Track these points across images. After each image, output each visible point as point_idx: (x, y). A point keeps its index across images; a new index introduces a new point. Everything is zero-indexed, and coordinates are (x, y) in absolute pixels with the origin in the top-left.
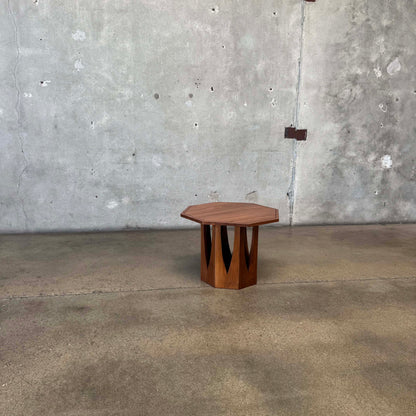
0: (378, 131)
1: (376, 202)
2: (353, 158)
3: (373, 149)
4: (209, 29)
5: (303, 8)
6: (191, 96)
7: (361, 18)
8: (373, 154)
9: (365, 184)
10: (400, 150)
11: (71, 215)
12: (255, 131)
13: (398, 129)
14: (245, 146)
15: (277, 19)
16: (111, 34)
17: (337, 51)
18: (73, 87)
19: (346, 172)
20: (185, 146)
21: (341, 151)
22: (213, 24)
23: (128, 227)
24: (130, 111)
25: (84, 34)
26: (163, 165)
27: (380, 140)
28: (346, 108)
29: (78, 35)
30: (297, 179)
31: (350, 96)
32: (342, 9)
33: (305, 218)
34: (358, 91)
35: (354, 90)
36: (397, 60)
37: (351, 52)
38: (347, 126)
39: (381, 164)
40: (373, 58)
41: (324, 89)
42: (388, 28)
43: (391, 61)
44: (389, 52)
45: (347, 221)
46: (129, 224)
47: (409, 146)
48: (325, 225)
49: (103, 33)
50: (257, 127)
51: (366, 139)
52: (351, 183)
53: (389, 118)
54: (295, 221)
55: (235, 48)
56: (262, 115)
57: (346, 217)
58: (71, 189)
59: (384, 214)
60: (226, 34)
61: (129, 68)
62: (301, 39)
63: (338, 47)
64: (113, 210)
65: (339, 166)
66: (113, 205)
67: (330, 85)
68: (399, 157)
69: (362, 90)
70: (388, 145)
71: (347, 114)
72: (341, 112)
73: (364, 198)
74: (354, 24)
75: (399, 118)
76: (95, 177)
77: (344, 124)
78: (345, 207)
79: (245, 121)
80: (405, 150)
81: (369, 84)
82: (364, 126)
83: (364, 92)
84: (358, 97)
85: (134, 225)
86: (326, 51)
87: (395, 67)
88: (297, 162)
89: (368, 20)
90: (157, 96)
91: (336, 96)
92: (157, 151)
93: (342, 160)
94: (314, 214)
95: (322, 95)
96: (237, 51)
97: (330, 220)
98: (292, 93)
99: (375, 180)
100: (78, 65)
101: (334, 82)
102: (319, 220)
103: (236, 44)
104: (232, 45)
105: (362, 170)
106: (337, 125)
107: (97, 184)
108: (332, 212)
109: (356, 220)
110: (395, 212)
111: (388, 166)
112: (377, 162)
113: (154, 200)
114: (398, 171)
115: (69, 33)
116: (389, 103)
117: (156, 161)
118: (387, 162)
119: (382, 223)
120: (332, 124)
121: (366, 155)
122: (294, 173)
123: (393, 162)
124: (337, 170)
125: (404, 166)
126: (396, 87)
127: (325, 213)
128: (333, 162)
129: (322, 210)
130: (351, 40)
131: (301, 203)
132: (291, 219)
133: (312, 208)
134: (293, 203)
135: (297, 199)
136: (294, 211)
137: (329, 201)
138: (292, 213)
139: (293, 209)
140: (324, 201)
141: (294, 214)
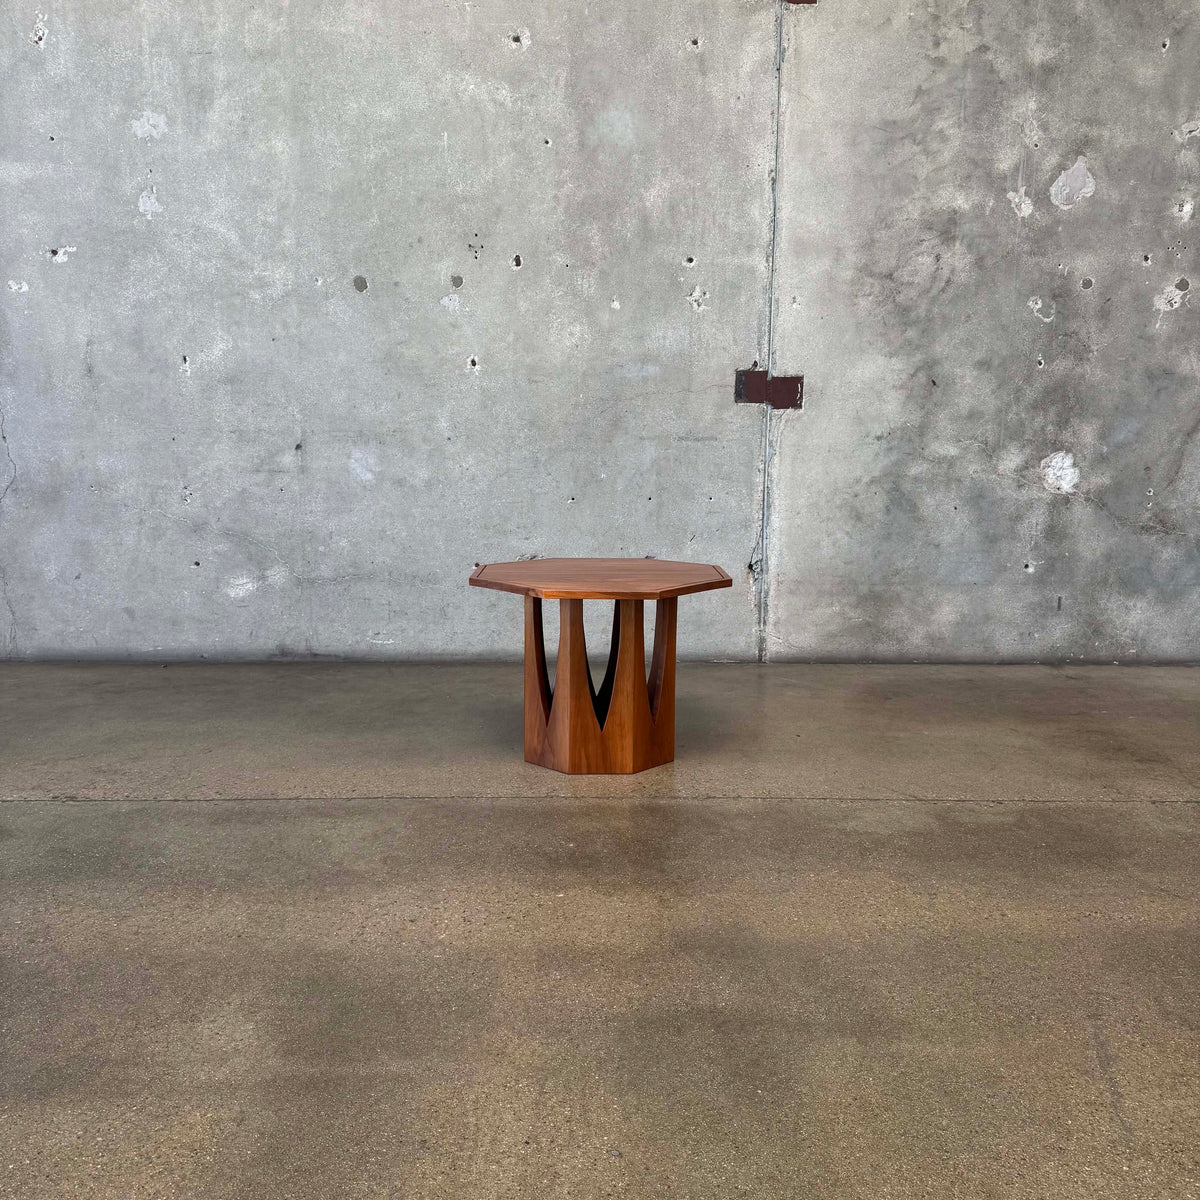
0: (1028, 379)
1: (1030, 595)
2: (951, 462)
3: (1015, 434)
4: (504, 93)
5: (779, 23)
6: (457, 281)
7: (959, 42)
8: (1013, 449)
9: (991, 540)
10: (1103, 436)
11: (130, 612)
12: (645, 380)
13: (1094, 372)
14: (616, 424)
15: (701, 59)
16: (236, 117)
17: (890, 143)
18: (135, 264)
19: (929, 503)
20: (443, 424)
21: (910, 440)
22: (516, 78)
23: (284, 652)
24: (285, 325)
25: (161, 120)
26: (380, 477)
27: (1036, 406)
28: (922, 311)
29: (148, 124)
30: (776, 521)
31: (934, 278)
32: (900, 20)
33: (804, 641)
34: (958, 259)
35: (946, 257)
36: (1081, 164)
37: (934, 146)
38: (930, 365)
39: (1041, 479)
40: (1005, 162)
41: (851, 258)
42: (1049, 69)
43: (1061, 167)
44: (1053, 143)
45: (938, 651)
46: (288, 641)
47: (1134, 425)
48: (866, 661)
49: (213, 116)
50: (652, 370)
51: (991, 404)
52: (946, 538)
53: (1061, 338)
54: (775, 646)
55: (582, 144)
56: (666, 336)
57: (931, 639)
58: (129, 540)
59: (1058, 633)
60: (554, 105)
61: (283, 207)
62: (776, 112)
63: (892, 133)
64: (242, 603)
65: (907, 486)
66: (242, 587)
67: (869, 245)
68: (1101, 459)
69: (970, 258)
70: (1063, 423)
71: (927, 329)
72: (906, 324)
73: (989, 583)
74: (940, 62)
75: (1098, 340)
76: (194, 507)
77: (918, 357)
78: (930, 608)
79: (614, 353)
80: (1120, 437)
81: (993, 236)
82: (983, 365)
83: (979, 263)
84: (962, 278)
85: (301, 647)
86: (853, 143)
87: (1076, 186)
88: (774, 472)
89: (983, 48)
90: (360, 284)
91: (890, 276)
92: (362, 437)
93: (916, 469)
94: (832, 628)
95: (848, 274)
96: (587, 152)
97: (885, 648)
98: (752, 271)
99: (1023, 529)
100: (148, 205)
101: (882, 235)
102: (850, 646)
103: (582, 133)
104: (572, 137)
105: (978, 498)
106: (897, 364)
107: (198, 528)
108: (890, 624)
109: (967, 650)
110: (1096, 628)
111: (1066, 486)
112: (1026, 473)
113: (357, 575)
114: (1099, 500)
115: (124, 118)
116: (1060, 294)
117: (362, 465)
118: (1062, 473)
119: (1054, 662)
120: (881, 360)
121: (990, 452)
122: (766, 505)
123: (1083, 477)
124: (900, 499)
125: (1118, 488)
126: (1083, 246)
127: (868, 624)
128: (887, 474)
129: (856, 616)
130: (931, 111)
131: (792, 592)
132: (762, 641)
133: (829, 611)
134: (767, 593)
135: (779, 583)
136: (771, 617)
137: (878, 588)
138: (765, 623)
139: (766, 611)
140: (864, 589)
141: (769, 628)
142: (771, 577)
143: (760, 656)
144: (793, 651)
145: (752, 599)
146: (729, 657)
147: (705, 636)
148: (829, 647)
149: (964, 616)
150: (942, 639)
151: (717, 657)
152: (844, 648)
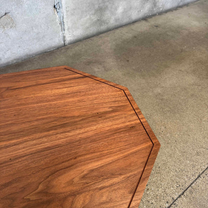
33: (78, 33)
45: (118, 24)
48: (98, 34)
54: (69, 38)
57: (116, 20)
59: (146, 9)
78: (116, 9)
94: (87, 25)
97: (104, 28)
102: (93, 30)
108: (104, 18)
109: (126, 21)
110: (155, 4)
119: (145, 19)
127: (98, 20)
129: (95, 18)
131: (72, 14)
132: (64, 37)
133: (85, 19)
134: (63, 17)
135: (67, 11)
136: (66, 27)
137: (101, 5)
138: (64, 30)
139: (64, 25)
140: (97, 6)
141: (66, 31)
142: (63, 10)
143: (64, 43)
144: (75, 38)
145: (58, 21)
146: (53, 48)
147: (43, 42)
148: (87, 33)
149: (125, 9)
150: (119, 19)
151: (49, 49)
152: (91, 32)
